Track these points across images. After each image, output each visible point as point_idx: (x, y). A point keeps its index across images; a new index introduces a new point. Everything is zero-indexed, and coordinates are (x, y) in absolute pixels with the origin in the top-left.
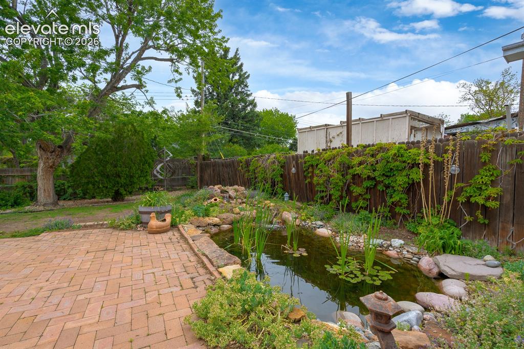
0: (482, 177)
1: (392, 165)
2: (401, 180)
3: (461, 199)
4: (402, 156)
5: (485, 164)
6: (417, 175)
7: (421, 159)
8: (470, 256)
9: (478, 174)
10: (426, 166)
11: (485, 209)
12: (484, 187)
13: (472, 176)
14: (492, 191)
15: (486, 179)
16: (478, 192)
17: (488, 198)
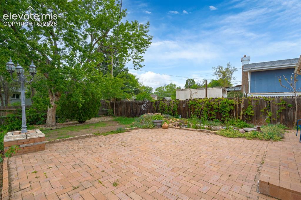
0: (249, 108)
1: (225, 105)
2: (228, 109)
3: (245, 114)
4: (228, 102)
5: (249, 105)
6: (233, 108)
7: (234, 103)
8: (250, 127)
9: (248, 107)
10: (236, 105)
11: (251, 116)
12: (250, 111)
13: (247, 108)
14: (252, 111)
15: (250, 109)
16: (249, 112)
17: (251, 113)
